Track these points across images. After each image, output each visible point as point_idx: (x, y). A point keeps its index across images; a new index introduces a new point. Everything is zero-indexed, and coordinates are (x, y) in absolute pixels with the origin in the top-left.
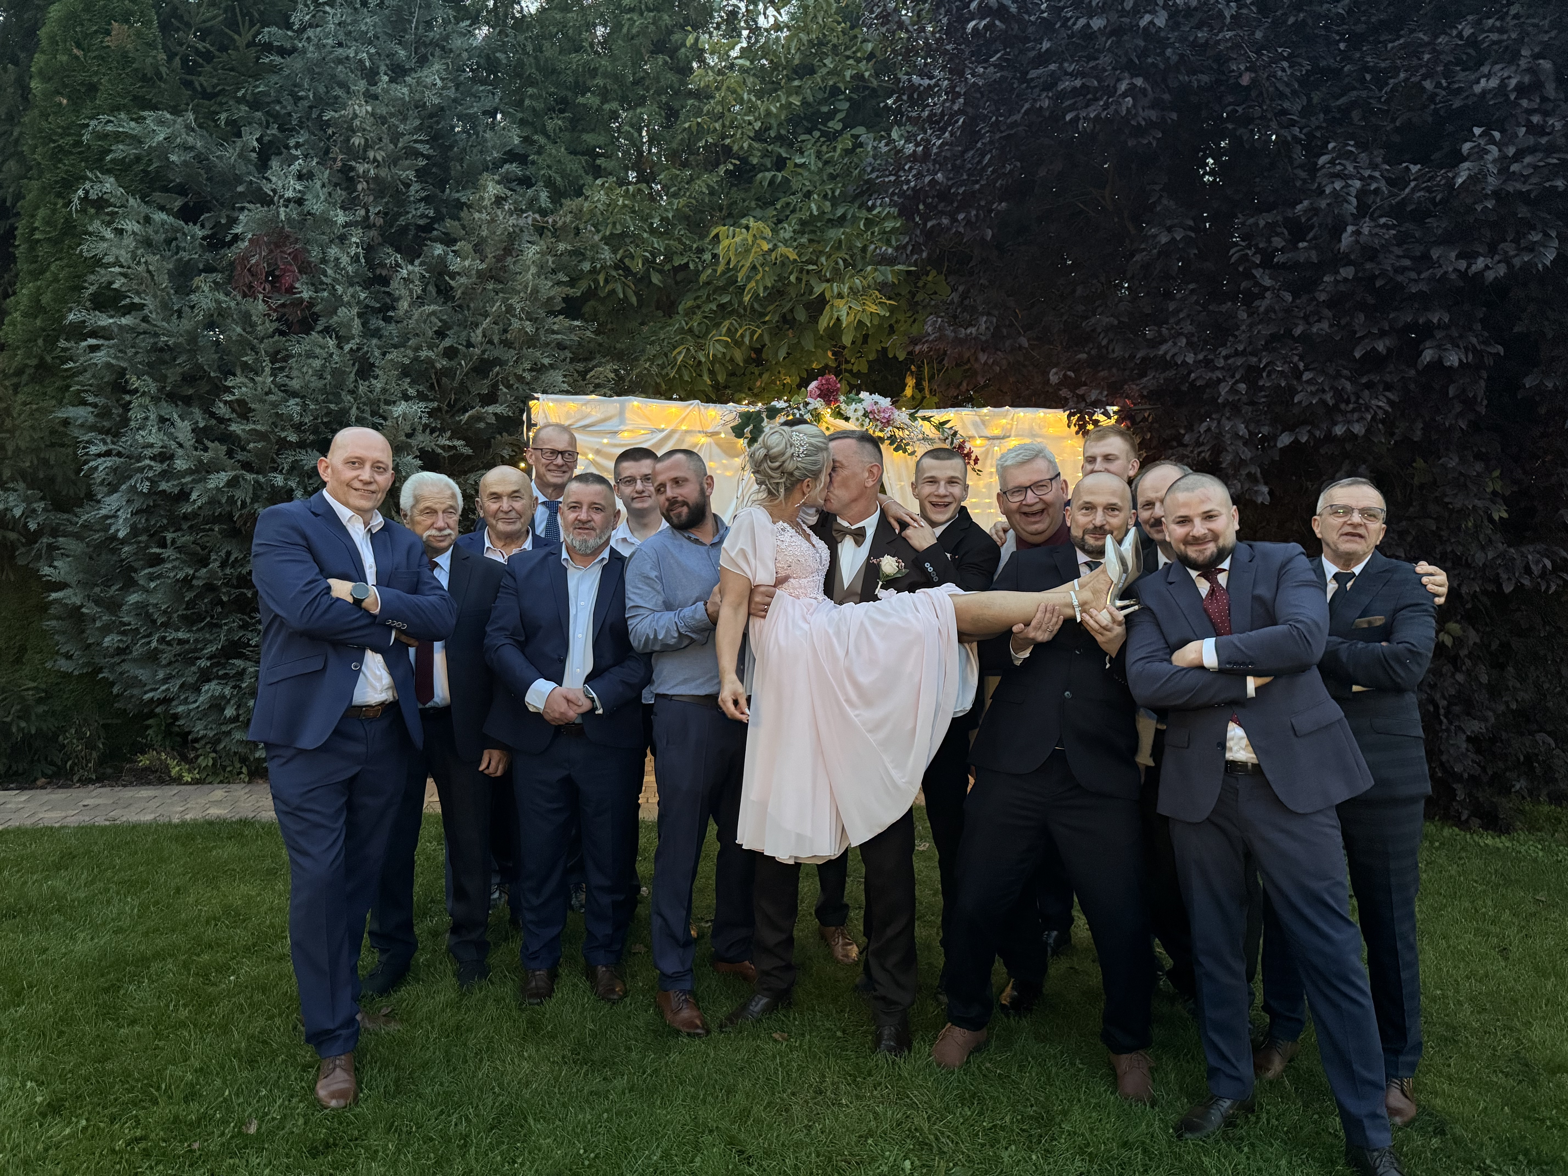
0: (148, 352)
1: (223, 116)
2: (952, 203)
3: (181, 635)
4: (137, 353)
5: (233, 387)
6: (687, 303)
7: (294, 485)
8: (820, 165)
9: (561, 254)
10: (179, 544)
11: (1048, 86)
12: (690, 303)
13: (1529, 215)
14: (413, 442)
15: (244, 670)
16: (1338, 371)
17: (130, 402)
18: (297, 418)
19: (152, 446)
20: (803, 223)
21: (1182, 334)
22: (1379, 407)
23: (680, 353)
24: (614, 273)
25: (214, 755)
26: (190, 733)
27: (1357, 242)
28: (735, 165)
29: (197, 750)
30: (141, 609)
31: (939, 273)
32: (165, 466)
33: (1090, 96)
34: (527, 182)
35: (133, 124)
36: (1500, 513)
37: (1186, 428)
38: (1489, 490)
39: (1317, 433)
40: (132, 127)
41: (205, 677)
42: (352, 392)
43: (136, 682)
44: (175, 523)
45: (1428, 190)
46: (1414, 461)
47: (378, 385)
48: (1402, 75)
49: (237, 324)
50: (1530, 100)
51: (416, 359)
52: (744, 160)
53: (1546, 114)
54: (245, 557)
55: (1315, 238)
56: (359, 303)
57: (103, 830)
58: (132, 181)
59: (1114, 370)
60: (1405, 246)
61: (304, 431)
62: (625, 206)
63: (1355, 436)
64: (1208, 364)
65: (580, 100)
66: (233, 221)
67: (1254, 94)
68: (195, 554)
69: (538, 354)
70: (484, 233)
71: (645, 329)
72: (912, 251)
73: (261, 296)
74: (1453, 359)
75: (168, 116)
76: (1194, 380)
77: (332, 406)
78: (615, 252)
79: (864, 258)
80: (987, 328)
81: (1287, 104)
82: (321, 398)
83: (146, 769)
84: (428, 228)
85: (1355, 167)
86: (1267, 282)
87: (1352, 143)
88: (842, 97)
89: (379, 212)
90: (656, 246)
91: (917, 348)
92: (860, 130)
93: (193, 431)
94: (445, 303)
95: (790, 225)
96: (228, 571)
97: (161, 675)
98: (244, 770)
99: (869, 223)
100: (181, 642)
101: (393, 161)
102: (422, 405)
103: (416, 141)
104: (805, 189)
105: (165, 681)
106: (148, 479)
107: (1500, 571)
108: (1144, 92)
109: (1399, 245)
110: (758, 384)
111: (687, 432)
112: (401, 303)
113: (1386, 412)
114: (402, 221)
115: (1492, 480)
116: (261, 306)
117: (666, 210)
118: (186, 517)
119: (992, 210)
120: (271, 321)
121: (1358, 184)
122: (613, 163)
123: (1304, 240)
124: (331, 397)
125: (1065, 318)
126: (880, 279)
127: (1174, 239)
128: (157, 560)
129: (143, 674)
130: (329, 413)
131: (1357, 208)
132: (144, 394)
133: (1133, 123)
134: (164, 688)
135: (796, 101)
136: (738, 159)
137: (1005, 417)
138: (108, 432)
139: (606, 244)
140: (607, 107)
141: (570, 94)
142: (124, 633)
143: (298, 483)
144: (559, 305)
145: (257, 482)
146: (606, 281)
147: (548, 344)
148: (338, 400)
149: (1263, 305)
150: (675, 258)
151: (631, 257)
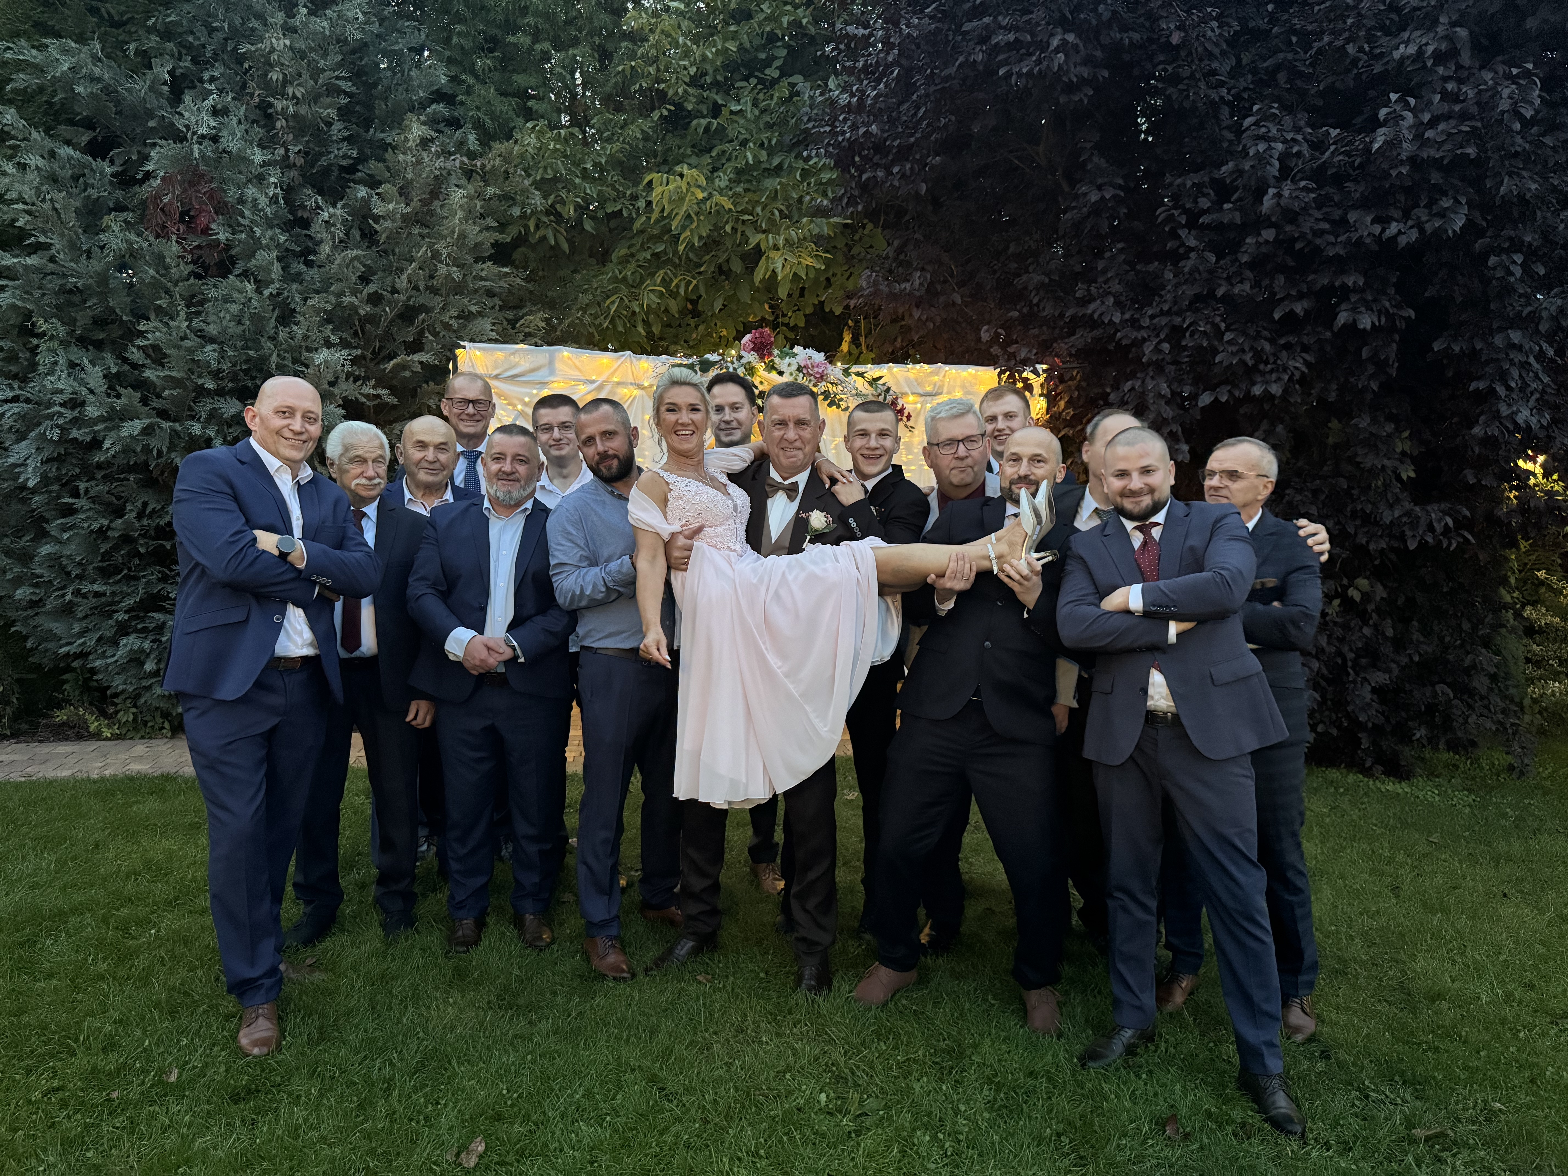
0: (55, 293)
1: (132, 46)
2: (887, 156)
3: (96, 587)
4: (44, 294)
5: (147, 332)
6: (621, 251)
7: (212, 434)
8: (757, 112)
9: (490, 199)
10: (92, 494)
11: (983, 40)
12: (624, 252)
13: (1441, 181)
14: (336, 391)
15: (164, 623)
16: (1258, 332)
17: (38, 346)
18: (214, 365)
19: (61, 391)
20: (739, 172)
21: (1110, 293)
22: (1296, 368)
23: (613, 302)
24: (545, 219)
25: (134, 710)
26: (109, 687)
27: (1278, 204)
28: (669, 110)
29: (116, 705)
30: (54, 561)
31: (876, 226)
32: (76, 413)
33: (1023, 51)
34: (455, 123)
35: (34, 52)
36: (1408, 472)
37: (1112, 386)
38: (1398, 450)
39: (1237, 393)
40: (33, 55)
41: (123, 630)
42: (272, 339)
43: (51, 636)
44: (88, 472)
45: (1348, 154)
46: (1330, 421)
47: (299, 331)
48: (1326, 39)
49: (150, 266)
50: (1445, 67)
51: (339, 304)
52: (679, 106)
53: (1461, 81)
54: (163, 508)
55: (1240, 199)
56: (278, 246)
57: (18, 786)
58: (35, 112)
59: (1045, 328)
60: (1325, 210)
61: (222, 379)
62: (556, 150)
63: (1272, 397)
64: (1134, 323)
65: (511, 39)
66: (145, 158)
67: (1183, 54)
68: (109, 504)
69: (466, 301)
70: (409, 176)
71: (578, 277)
72: (847, 204)
73: (174, 238)
74: (1366, 322)
75: (73, 44)
76: (1120, 340)
77: (251, 353)
78: (546, 197)
79: (800, 209)
80: (921, 284)
81: (1215, 65)
82: (239, 344)
83: (63, 724)
84: (352, 169)
85: (1278, 130)
86: (1192, 242)
87: (1276, 105)
88: (779, 44)
89: (300, 151)
90: (588, 191)
91: (852, 303)
92: (797, 78)
93: (105, 376)
94: (368, 247)
95: (725, 173)
96: (145, 522)
97: (77, 628)
98: (167, 725)
99: (805, 174)
100: (97, 595)
101: (314, 98)
102: (345, 352)
103: (338, 78)
104: (741, 137)
105: (81, 634)
106: (57, 426)
107: (1406, 528)
108: (1075, 47)
109: (1319, 208)
110: (694, 336)
111: (619, 384)
112: (322, 246)
113: (1303, 373)
114: (323, 161)
115: (1402, 440)
116: (175, 248)
117: (599, 155)
118: (99, 466)
119: (926, 165)
120: (187, 263)
121: (1280, 146)
122: (544, 106)
123: (1229, 202)
124: (250, 344)
125: (998, 275)
126: (816, 231)
127: (1103, 198)
128: (70, 511)
129: (58, 627)
130: (248, 360)
131: (1279, 170)
132: (52, 337)
133: (1065, 79)
134: (79, 642)
135: (732, 46)
136: (674, 105)
137: (936, 373)
138: (15, 377)
139: (536, 189)
140: (538, 47)
141: (499, 33)
142: (37, 585)
143: (217, 432)
144: (488, 251)
145: (173, 430)
146: (537, 227)
147: (476, 291)
148: (258, 347)
149: (1187, 265)
150: (608, 204)
151: (562, 203)
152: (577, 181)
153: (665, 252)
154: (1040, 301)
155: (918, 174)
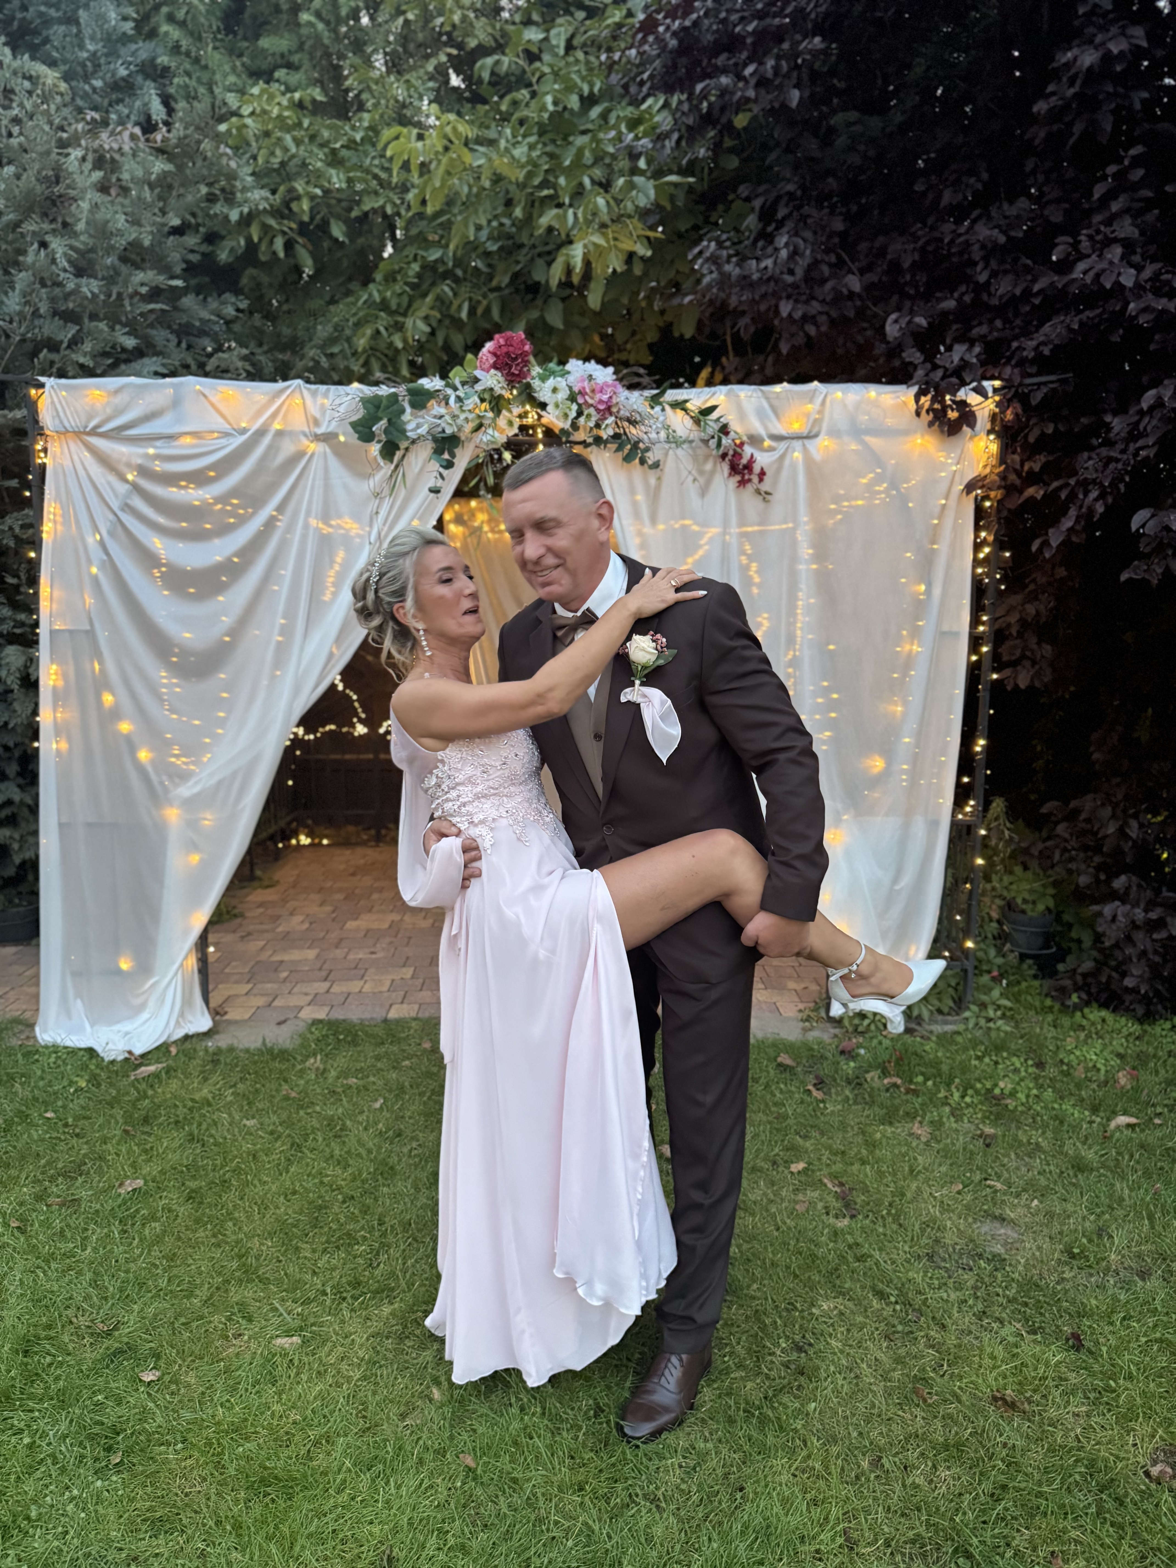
24: (272, 222)
28: (449, 55)
72: (678, 142)
78: (273, 190)
111: (280, 434)
126: (642, 202)
137: (811, 397)
151: (298, 198)
152: (320, 164)
154: (990, 280)
155: (787, 76)
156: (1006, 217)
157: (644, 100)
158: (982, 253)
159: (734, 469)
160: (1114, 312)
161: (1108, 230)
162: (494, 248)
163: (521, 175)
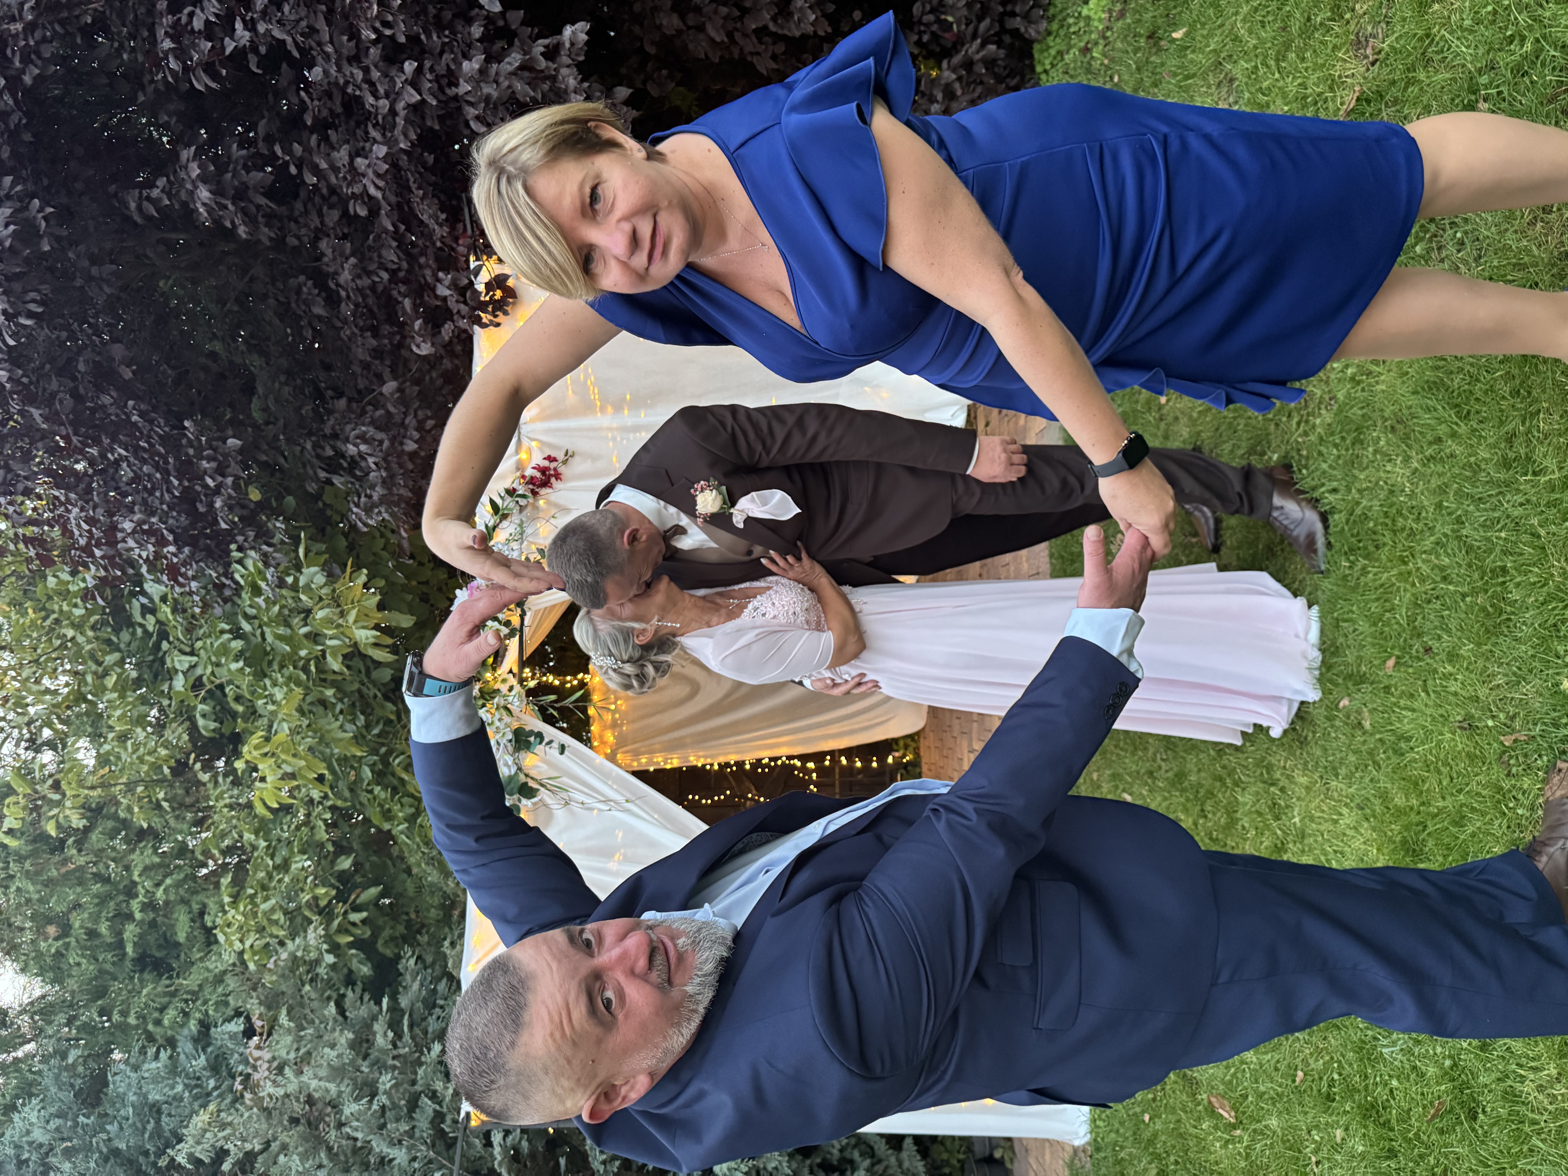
150: (317, 837)
151: (316, 898)
152: (287, 879)
153: (372, 766)
154: (386, 270)
155: (215, 450)
156: (334, 259)
157: (237, 583)
158: (365, 278)
159: (546, 484)
160: (410, 161)
161: (343, 170)
162: (362, 718)
163: (298, 691)
